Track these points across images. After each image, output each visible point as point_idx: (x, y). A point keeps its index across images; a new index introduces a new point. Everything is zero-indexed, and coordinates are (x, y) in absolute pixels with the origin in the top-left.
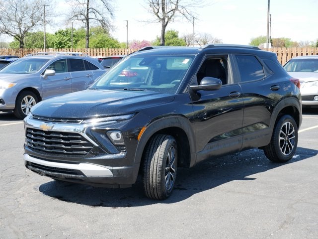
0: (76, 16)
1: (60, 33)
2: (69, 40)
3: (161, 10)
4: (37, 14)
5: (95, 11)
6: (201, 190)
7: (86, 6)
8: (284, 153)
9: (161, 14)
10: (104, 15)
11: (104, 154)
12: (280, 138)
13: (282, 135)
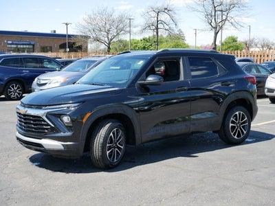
0: (149, 26)
1: (144, 39)
2: (151, 45)
3: (213, 21)
4: (121, 26)
5: (163, 23)
6: (146, 163)
7: (156, 19)
8: (236, 137)
9: (213, 24)
10: (171, 26)
11: (58, 132)
12: (231, 125)
13: (233, 122)
